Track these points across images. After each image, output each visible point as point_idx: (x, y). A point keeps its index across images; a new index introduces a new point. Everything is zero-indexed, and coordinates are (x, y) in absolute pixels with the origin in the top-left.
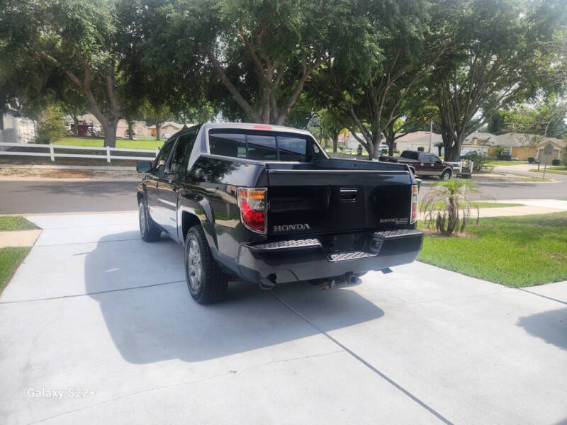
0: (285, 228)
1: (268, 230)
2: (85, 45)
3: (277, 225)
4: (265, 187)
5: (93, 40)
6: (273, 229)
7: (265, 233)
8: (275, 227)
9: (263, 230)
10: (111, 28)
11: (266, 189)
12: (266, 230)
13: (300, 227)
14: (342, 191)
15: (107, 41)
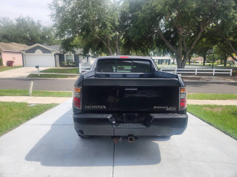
0: (91, 107)
1: (82, 107)
2: (107, 31)
3: (87, 105)
4: (81, 86)
5: (110, 29)
6: (84, 107)
7: (81, 108)
8: (86, 106)
9: (79, 107)
10: (117, 23)
11: (81, 87)
12: (81, 107)
13: (100, 107)
14: (126, 89)
15: (116, 28)
